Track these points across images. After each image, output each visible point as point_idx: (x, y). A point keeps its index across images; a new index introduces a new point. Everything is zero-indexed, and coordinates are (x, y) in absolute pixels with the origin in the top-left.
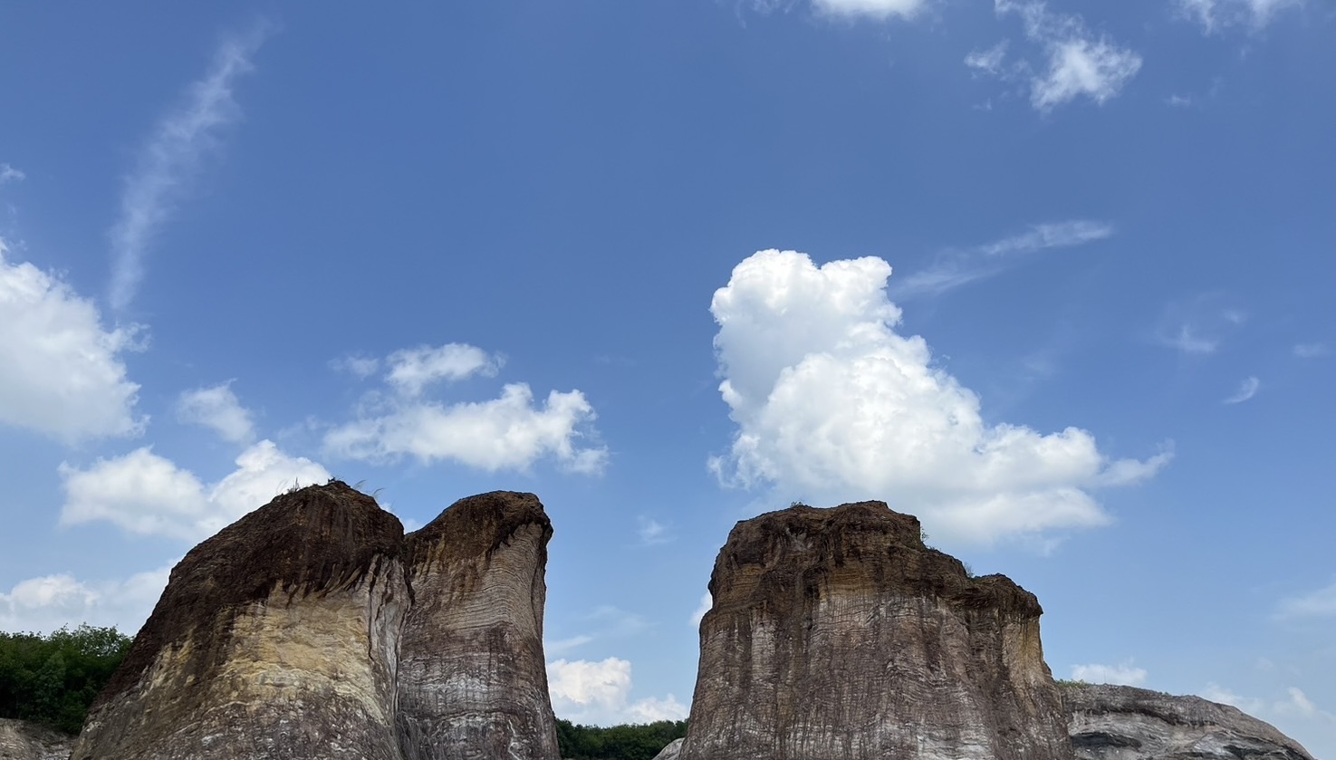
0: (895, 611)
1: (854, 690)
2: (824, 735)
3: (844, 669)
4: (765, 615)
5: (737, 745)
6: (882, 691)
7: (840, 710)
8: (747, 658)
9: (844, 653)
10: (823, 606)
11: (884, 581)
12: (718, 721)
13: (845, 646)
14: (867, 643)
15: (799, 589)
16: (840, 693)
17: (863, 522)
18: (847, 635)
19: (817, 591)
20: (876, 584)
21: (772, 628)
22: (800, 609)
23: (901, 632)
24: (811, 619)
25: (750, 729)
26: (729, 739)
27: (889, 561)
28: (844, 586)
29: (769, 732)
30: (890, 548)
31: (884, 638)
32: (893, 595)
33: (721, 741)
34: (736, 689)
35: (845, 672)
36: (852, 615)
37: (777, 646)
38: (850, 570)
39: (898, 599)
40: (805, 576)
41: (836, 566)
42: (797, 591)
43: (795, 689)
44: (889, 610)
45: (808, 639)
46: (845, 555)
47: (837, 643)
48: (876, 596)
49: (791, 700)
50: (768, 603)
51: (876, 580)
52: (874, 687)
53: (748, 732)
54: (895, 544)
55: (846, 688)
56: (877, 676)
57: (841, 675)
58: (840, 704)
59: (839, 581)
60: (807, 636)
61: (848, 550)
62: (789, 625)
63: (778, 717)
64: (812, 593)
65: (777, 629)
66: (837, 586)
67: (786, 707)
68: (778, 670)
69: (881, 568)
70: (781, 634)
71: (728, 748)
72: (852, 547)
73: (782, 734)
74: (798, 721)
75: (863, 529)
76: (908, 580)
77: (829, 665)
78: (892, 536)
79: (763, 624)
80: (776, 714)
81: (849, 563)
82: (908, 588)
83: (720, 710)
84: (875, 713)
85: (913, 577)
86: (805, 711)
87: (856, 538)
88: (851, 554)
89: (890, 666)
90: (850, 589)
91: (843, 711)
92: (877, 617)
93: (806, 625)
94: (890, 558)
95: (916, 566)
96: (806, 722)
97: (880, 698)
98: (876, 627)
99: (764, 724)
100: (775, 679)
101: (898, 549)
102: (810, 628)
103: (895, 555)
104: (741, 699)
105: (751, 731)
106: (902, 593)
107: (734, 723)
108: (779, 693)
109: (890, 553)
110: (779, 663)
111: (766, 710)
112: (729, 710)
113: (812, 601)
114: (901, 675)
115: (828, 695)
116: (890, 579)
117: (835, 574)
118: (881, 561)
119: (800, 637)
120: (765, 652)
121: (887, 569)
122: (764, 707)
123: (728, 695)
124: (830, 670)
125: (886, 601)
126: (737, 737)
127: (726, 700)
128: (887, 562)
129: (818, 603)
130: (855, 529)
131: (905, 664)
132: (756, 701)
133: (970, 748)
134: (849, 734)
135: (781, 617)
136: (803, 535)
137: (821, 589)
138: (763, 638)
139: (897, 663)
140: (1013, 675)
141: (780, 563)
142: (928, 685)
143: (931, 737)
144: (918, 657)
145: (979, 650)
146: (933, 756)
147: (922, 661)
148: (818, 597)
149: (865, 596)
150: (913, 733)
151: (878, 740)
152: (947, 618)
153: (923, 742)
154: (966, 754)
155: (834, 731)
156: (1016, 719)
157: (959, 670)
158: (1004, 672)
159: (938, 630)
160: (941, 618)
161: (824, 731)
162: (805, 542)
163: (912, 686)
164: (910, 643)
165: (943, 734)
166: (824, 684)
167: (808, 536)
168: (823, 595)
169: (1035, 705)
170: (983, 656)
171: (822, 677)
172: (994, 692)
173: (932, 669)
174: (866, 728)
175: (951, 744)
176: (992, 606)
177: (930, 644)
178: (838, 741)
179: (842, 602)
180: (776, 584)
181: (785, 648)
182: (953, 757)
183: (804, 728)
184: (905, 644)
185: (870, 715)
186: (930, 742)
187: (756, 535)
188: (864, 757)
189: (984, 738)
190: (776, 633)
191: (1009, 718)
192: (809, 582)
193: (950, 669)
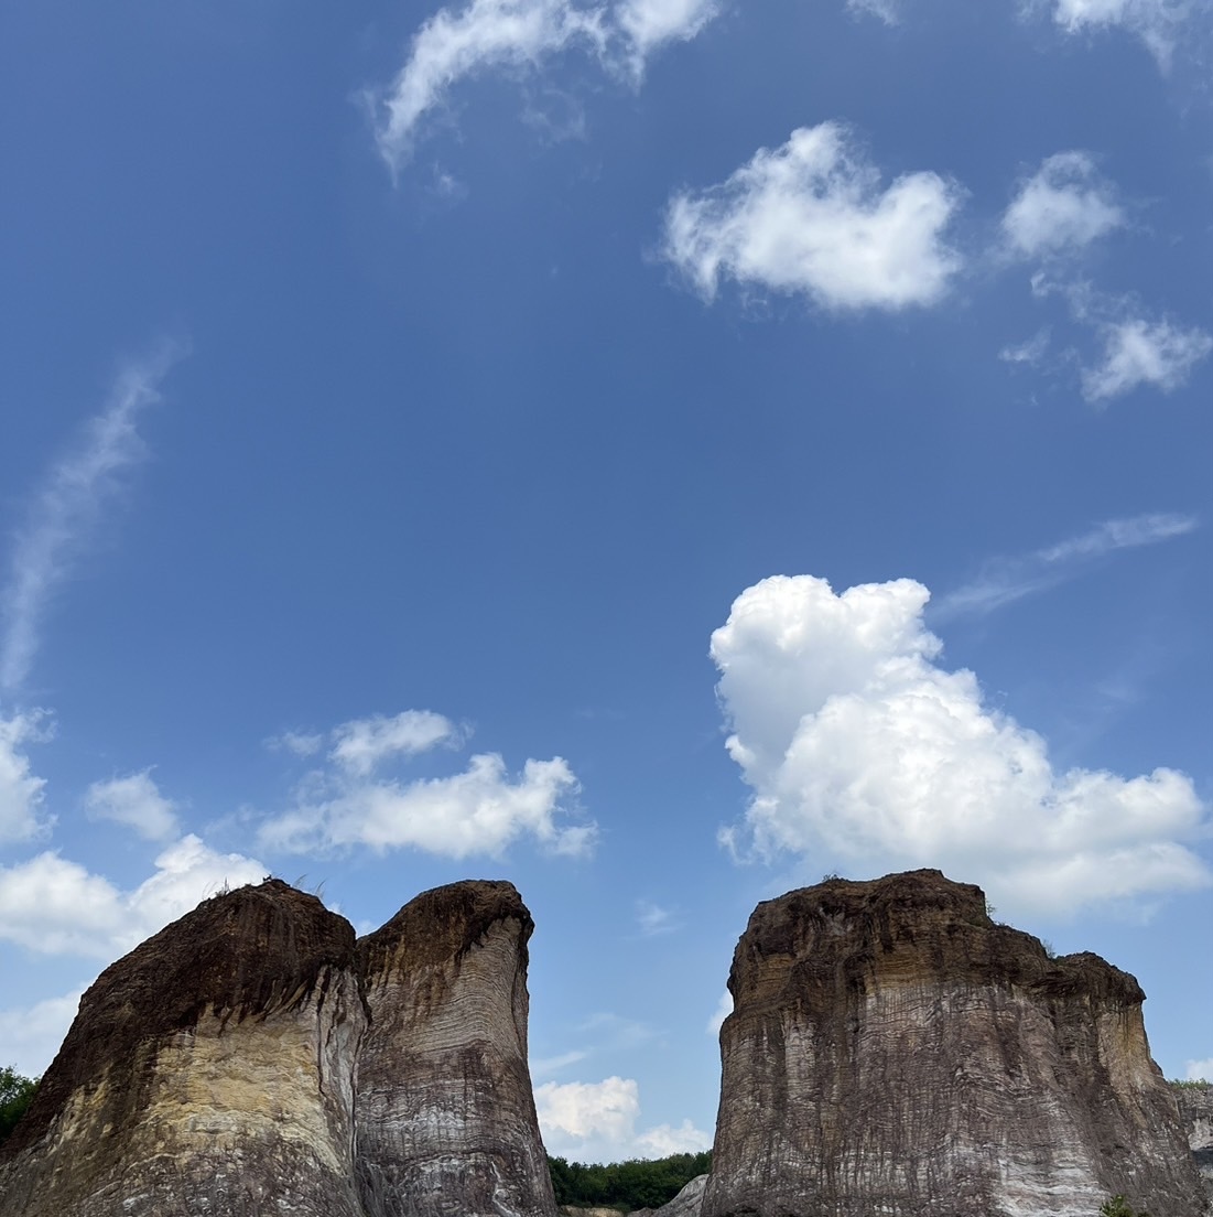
0: (961, 1005)
1: (916, 1106)
2: (882, 1164)
3: (902, 1080)
4: (799, 1017)
5: (775, 1180)
6: (952, 1106)
7: (899, 1131)
8: (781, 1072)
9: (901, 1060)
10: (871, 1002)
11: (945, 968)
12: (749, 1152)
13: (901, 1051)
14: (929, 1046)
15: (840, 983)
16: (898, 1111)
17: (913, 896)
18: (903, 1037)
19: (862, 984)
20: (935, 973)
21: (809, 1033)
22: (844, 1008)
23: (970, 1031)
24: (857, 1020)
25: (789, 1160)
26: (764, 1174)
27: (949, 943)
28: (895, 976)
29: (813, 1163)
30: (949, 926)
31: (950, 1038)
32: (957, 985)
33: (755, 1177)
34: (769, 1111)
35: (903, 1083)
36: (908, 1013)
37: (817, 1055)
38: (902, 956)
39: (964, 989)
40: (847, 967)
41: (884, 952)
42: (838, 986)
43: (842, 1109)
44: (953, 1003)
45: (854, 1046)
46: (895, 938)
47: (891, 1047)
48: (935, 986)
49: (838, 1122)
50: (803, 1001)
51: (935, 968)
52: (941, 1101)
53: (787, 1165)
54: (956, 922)
55: (906, 1103)
56: (944, 1087)
57: (899, 1088)
58: (900, 1124)
59: (889, 971)
60: (854, 1042)
61: (898, 933)
62: (829, 1029)
63: (820, 1141)
64: (856, 987)
65: (815, 1034)
66: (887, 976)
67: (833, 1131)
68: (820, 1085)
69: (940, 952)
70: (820, 1040)
71: (763, 1185)
72: (903, 928)
73: (829, 1165)
74: (849, 1148)
75: (914, 904)
76: (975, 966)
77: (883, 1076)
78: (950, 913)
79: (797, 1029)
81: (899, 947)
82: (975, 975)
83: (751, 1138)
84: (945, 1133)
85: (979, 961)
86: (857, 1135)
87: (907, 917)
88: (902, 936)
89: (959, 1073)
90: (903, 980)
91: (904, 1132)
92: (939, 1013)
93: (851, 1027)
94: (951, 939)
95: (983, 948)
96: (858, 1148)
97: (949, 1114)
98: (939, 1025)
99: (807, 1154)
100: (817, 1096)
101: (960, 927)
102: (856, 1031)
103: (957, 935)
104: (776, 1124)
105: (790, 1164)
106: (969, 982)
107: (769, 1154)
108: (823, 1114)
109: (949, 932)
110: (821, 1077)
111: (808, 1136)
112: (763, 1139)
113: (857, 997)
114: (973, 1084)
115: (883, 1114)
116: (952, 965)
117: (884, 963)
118: (939, 944)
119: (845, 1042)
120: (802, 1064)
121: (947, 954)
122: (805, 1133)
123: (759, 1118)
124: (886, 1083)
125: (949, 993)
126: (773, 1172)
127: (758, 1126)
128: (946, 945)
129: (865, 999)
130: (904, 905)
131: (977, 1070)
132: (795, 1126)
133: (1068, 1172)
134: (914, 1161)
135: (820, 1019)
136: (841, 917)
137: (868, 981)
138: (798, 1046)
139: (968, 1070)
140: (1113, 1078)
141: (814, 951)
142: (1008, 1096)
143: (1016, 1160)
144: (993, 1060)
145: (1069, 1048)
146: (1021, 1185)
147: (998, 1065)
148: (864, 992)
149: (923, 988)
150: (993, 1156)
151: (949, 1167)
152: (1027, 1010)
153: (1007, 1166)
154: (1062, 1181)
155: (894, 1159)
156: (1122, 1133)
157: (1046, 1074)
158: (1102, 1074)
159: (1016, 1025)
160: (1018, 1011)
161: (881, 1159)
162: (844, 924)
163: (988, 1098)
164: (983, 1044)
165: (1031, 1156)
166: (877, 1101)
167: (847, 914)
168: (869, 988)
169: (1145, 1115)
170: (1074, 1055)
171: (876, 1092)
172: (1094, 1100)
173: (1011, 1075)
174: (934, 1153)
175: (1043, 1168)
176: (1081, 992)
177: (1007, 1044)
178: (900, 1171)
179: (892, 995)
180: (810, 979)
181: (827, 1057)
182: (1046, 1184)
183: (857, 1156)
184: (976, 1045)
185: (938, 1136)
186: (1015, 1169)
187: (782, 919)
188: (934, 1189)
189: (1084, 1160)
190: (814, 1039)
191: (1114, 1133)
192: (852, 973)
193: (1034, 1074)
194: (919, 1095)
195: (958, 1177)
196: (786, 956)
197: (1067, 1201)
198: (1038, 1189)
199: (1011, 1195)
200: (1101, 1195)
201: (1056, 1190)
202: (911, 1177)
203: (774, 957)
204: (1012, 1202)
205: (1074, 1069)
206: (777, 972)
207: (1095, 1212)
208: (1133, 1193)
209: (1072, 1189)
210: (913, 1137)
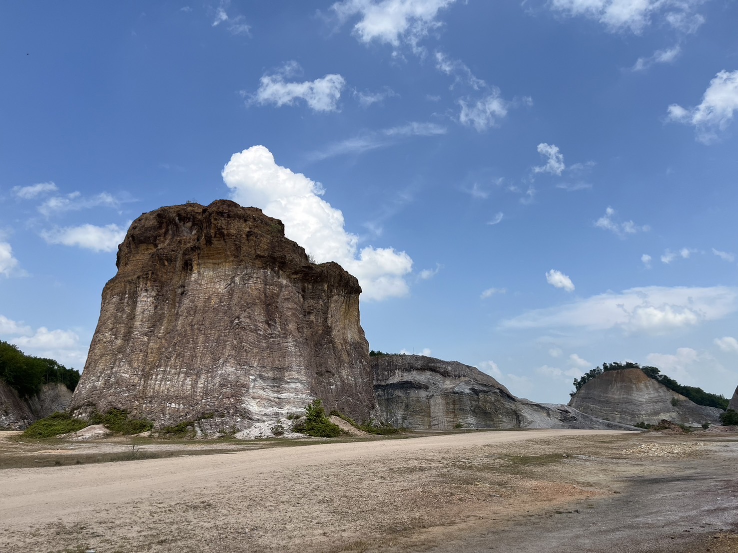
0: (246, 280)
1: (207, 340)
2: (179, 376)
3: (203, 325)
4: (149, 284)
5: (112, 385)
6: (227, 341)
7: (193, 357)
8: (132, 317)
9: (204, 312)
10: (194, 276)
11: (241, 257)
12: (101, 367)
13: (206, 307)
14: (222, 304)
15: (179, 264)
16: (195, 343)
17: (229, 211)
18: (209, 298)
19: (191, 265)
20: (235, 259)
21: (154, 294)
22: (178, 279)
23: (249, 296)
24: (184, 287)
25: (124, 373)
26: (106, 381)
27: (246, 242)
28: (211, 261)
29: (137, 375)
30: (248, 232)
31: (235, 300)
32: (246, 268)
33: (99, 384)
34: (119, 342)
35: (202, 326)
36: (215, 283)
37: (156, 307)
38: (217, 248)
39: (249, 271)
40: (184, 254)
41: (206, 245)
42: (177, 266)
43: (163, 341)
44: (243, 279)
45: (180, 302)
46: (213, 236)
47: (200, 304)
48: (234, 268)
49: (159, 349)
50: (153, 273)
51: (236, 257)
52: (221, 338)
53: (121, 376)
54: (253, 230)
55: (201, 338)
56: (225, 330)
57: (199, 329)
58: (195, 351)
59: (208, 258)
60: (180, 300)
61: (216, 232)
62: (167, 291)
63: (145, 362)
64: (187, 267)
65: (157, 295)
66: (206, 260)
67: (154, 355)
68: (154, 326)
69: (240, 247)
70: (160, 298)
71: (104, 388)
72: (219, 229)
73: (147, 376)
74: (161, 366)
75: (229, 216)
76: (258, 257)
77: (192, 322)
78: (251, 223)
79: (146, 290)
80: (145, 360)
81: (216, 243)
82: (258, 263)
83: (104, 358)
84: (220, 358)
85: (262, 254)
86: (168, 358)
87: (222, 222)
88: (218, 235)
89: (236, 321)
90: (216, 264)
91: (196, 357)
92: (233, 284)
93: (179, 291)
94: (248, 240)
95: (266, 247)
96: (166, 366)
97: (225, 346)
98: (231, 293)
99: (135, 368)
100: (150, 334)
101: (254, 233)
102: (182, 294)
103: (251, 237)
104: (121, 350)
105: (124, 375)
106: (253, 267)
107: (112, 368)
108: (151, 344)
109: (247, 236)
110: (155, 321)
111: (138, 358)
112: (110, 359)
113: (187, 272)
114: (244, 329)
115: (186, 345)
116: (245, 256)
117: (206, 252)
118: (240, 242)
119: (174, 301)
120: (145, 313)
121: (244, 249)
122: (137, 356)
123: (112, 346)
124: (192, 326)
125: (241, 273)
126: (113, 380)
127: (110, 351)
128: (244, 243)
129: (191, 274)
130: (222, 216)
131: (248, 320)
132: (132, 351)
133: (293, 385)
134: (198, 375)
135: (162, 285)
136: (189, 224)
137: (195, 263)
138: (145, 301)
139: (242, 319)
140: (334, 333)
141: (169, 245)
142: (265, 337)
143: (261, 377)
144: (259, 315)
145: (309, 313)
146: (261, 392)
147: (262, 318)
148: (191, 270)
149: (227, 269)
150: (247, 374)
151: (217, 380)
152: (286, 286)
153: (255, 380)
154: (288, 391)
155: (186, 373)
156: (332, 364)
157: (291, 326)
158: (328, 330)
159: (278, 295)
160: (281, 286)
161: (179, 374)
162: (191, 229)
163: (251, 337)
164: (255, 304)
165: (271, 374)
166: (185, 337)
167: (193, 225)
168: (195, 267)
169: (349, 355)
170: (312, 318)
171: (185, 331)
172: (318, 344)
173: (269, 325)
174: (211, 370)
175: (278, 382)
176: (322, 281)
177: (270, 305)
178: (188, 381)
179: (209, 273)
180: (161, 260)
181: (162, 309)
182: (278, 392)
183: (165, 371)
184: (251, 305)
185: (216, 360)
186: (259, 382)
187: (152, 222)
188: (206, 393)
189: (304, 378)
190: (156, 298)
191: (327, 363)
192: (187, 257)
193: (284, 325)
194: (210, 334)
195: (222, 386)
196: (151, 246)
197: (289, 403)
198: (272, 395)
199: (254, 398)
200: (310, 399)
201: (283, 396)
202: (194, 386)
203: (144, 246)
204: (253, 403)
205: (310, 324)
206: (143, 256)
207: (304, 410)
208: (331, 399)
209: (293, 395)
210: (201, 360)
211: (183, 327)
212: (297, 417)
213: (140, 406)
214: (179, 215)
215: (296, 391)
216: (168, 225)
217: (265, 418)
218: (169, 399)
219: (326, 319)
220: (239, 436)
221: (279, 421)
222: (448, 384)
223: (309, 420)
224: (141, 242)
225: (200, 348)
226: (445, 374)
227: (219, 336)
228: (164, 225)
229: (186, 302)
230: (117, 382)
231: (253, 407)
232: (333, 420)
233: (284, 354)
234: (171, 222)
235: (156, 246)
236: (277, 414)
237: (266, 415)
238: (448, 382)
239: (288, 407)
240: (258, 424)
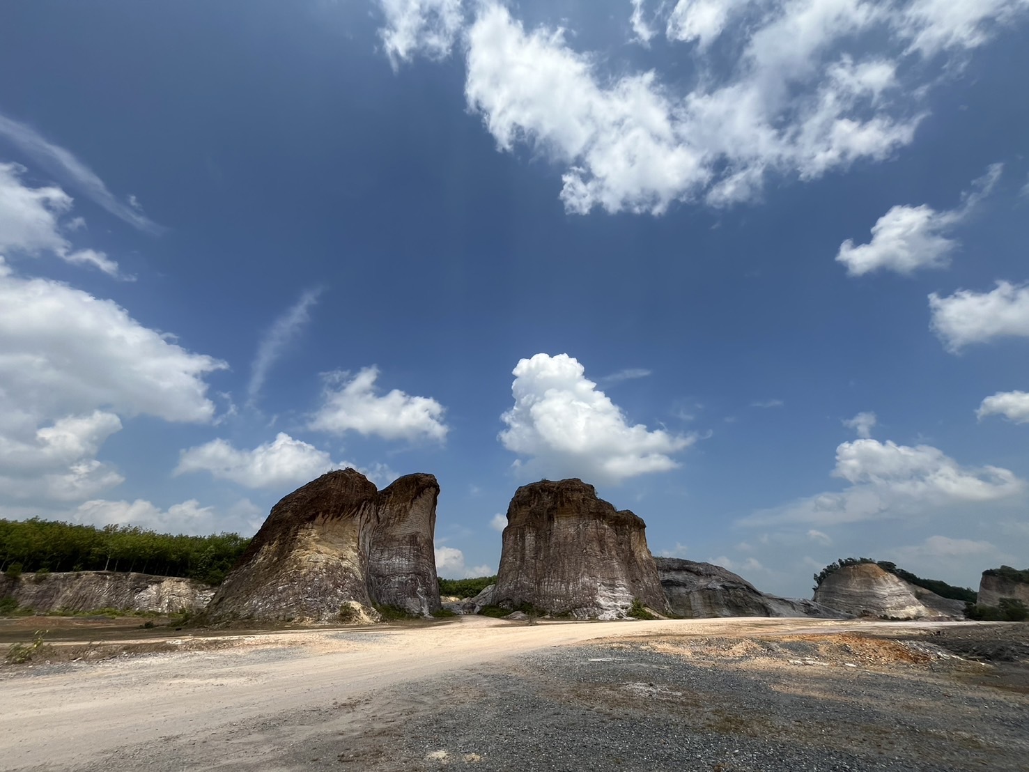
1: (570, 562)
4: (531, 528)
5: (519, 589)
7: (563, 572)
8: (523, 548)
9: (565, 545)
10: (556, 524)
11: (581, 513)
13: (565, 542)
14: (575, 541)
15: (545, 517)
16: (563, 564)
18: (566, 537)
19: (553, 517)
20: (578, 514)
21: (534, 534)
22: (546, 526)
23: (589, 536)
24: (551, 531)
27: (583, 505)
28: (564, 515)
30: (583, 498)
31: (582, 538)
32: (585, 519)
35: (565, 554)
36: (568, 528)
37: (536, 543)
38: (567, 508)
39: (587, 521)
40: (548, 511)
41: (561, 506)
43: (544, 562)
44: (583, 526)
45: (549, 539)
46: (565, 502)
47: (562, 541)
48: (578, 520)
49: (543, 567)
50: (532, 523)
52: (578, 561)
53: (523, 583)
54: (585, 497)
55: (566, 561)
56: (579, 556)
58: (564, 568)
59: (562, 513)
62: (541, 533)
63: (537, 576)
64: (551, 519)
66: (561, 515)
67: (540, 571)
68: (537, 553)
69: (580, 507)
70: (538, 537)
72: (568, 498)
73: (539, 583)
74: (546, 577)
75: (572, 490)
76: (591, 512)
77: (559, 551)
78: (584, 493)
79: (530, 532)
80: (536, 574)
81: (566, 505)
82: (591, 516)
84: (579, 572)
86: (549, 572)
87: (569, 494)
88: (567, 501)
89: (584, 551)
90: (567, 517)
91: (565, 572)
92: (578, 529)
93: (548, 533)
94: (583, 503)
95: (594, 506)
96: (549, 577)
97: (581, 566)
98: (578, 534)
99: (531, 578)
100: (535, 558)
101: (586, 499)
102: (550, 534)
103: (585, 501)
104: (520, 567)
105: (525, 582)
106: (589, 518)
107: (517, 578)
108: (537, 564)
109: (583, 501)
110: (537, 550)
111: (531, 572)
112: (515, 573)
113: (551, 522)
114: (589, 555)
115: (558, 564)
116: (584, 512)
117: (560, 510)
119: (546, 539)
120: (531, 546)
124: (559, 553)
129: (554, 523)
132: (527, 568)
133: (620, 588)
134: (569, 584)
135: (538, 529)
136: (547, 493)
137: (555, 517)
138: (530, 539)
139: (588, 550)
140: (636, 554)
141: (537, 505)
142: (601, 560)
143: (603, 584)
144: (596, 546)
145: (621, 544)
146: (604, 593)
147: (597, 549)
148: (553, 520)
149: (574, 520)
150: (595, 582)
151: (580, 585)
152: (608, 529)
153: (600, 586)
154: (618, 592)
155: (561, 582)
156: (638, 575)
157: (613, 553)
158: (632, 553)
159: (604, 535)
160: (605, 529)
161: (557, 581)
162: (548, 496)
163: (594, 560)
164: (593, 540)
165: (608, 582)
166: (557, 560)
167: (549, 493)
168: (555, 519)
169: (646, 568)
170: (623, 547)
171: (556, 557)
172: (629, 562)
173: (602, 552)
174: (576, 580)
175: (612, 587)
176: (626, 524)
177: (601, 541)
178: (563, 586)
179: (563, 522)
180: (535, 515)
181: (540, 543)
182: (613, 593)
183: (548, 580)
184: (591, 541)
185: (577, 574)
186: (603, 586)
187: (527, 493)
188: (575, 593)
189: (626, 584)
190: (536, 536)
191: (635, 574)
192: (550, 513)
193: (610, 552)
194: (571, 558)
195: (583, 589)
196: (527, 507)
197: (620, 599)
198: (610, 594)
199: (601, 596)
200: (631, 597)
201: (616, 595)
202: (567, 589)
203: (524, 507)
204: (601, 599)
205: (623, 551)
206: (524, 512)
207: (629, 604)
208: (642, 596)
209: (622, 595)
210: (568, 574)
211: (554, 554)
212: (626, 608)
213: (538, 600)
214: (542, 489)
215: (623, 592)
216: (535, 494)
217: (609, 608)
218: (555, 597)
219: (630, 548)
220: (600, 617)
221: (617, 610)
222: (702, 582)
223: (634, 609)
224: (523, 505)
225: (567, 567)
226: (698, 574)
227: (576, 560)
228: (533, 495)
229: (553, 539)
230: (522, 586)
231: (602, 601)
232: (647, 610)
233: (613, 570)
234: (537, 492)
235: (530, 506)
236: (615, 606)
237: (609, 606)
238: (702, 581)
239: (620, 601)
240: (607, 612)
